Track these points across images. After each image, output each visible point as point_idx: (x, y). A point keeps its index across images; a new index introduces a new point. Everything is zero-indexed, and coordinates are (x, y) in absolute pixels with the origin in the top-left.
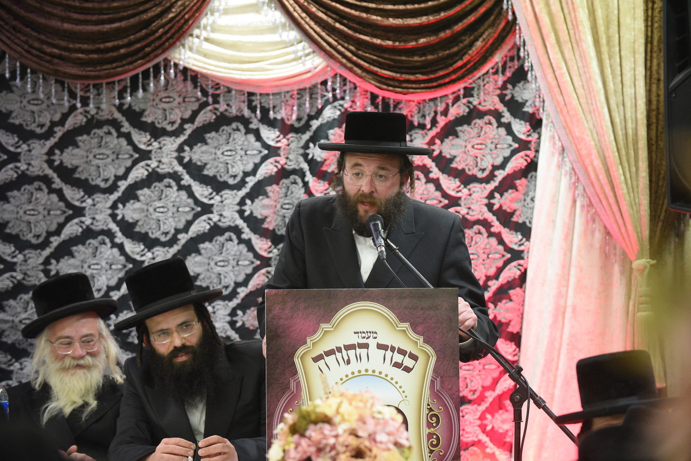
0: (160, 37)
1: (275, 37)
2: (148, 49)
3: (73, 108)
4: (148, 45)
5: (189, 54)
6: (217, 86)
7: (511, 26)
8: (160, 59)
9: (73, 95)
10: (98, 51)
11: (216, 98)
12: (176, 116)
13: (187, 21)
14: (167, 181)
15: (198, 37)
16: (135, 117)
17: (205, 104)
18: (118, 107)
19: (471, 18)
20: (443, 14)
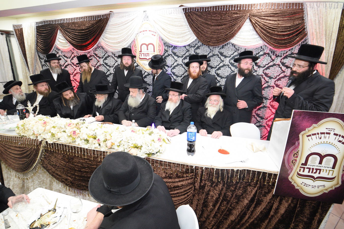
0: (229, 37)
3: (210, 52)
5: (234, 41)
6: (239, 47)
7: (306, 35)
8: (229, 42)
9: (211, 50)
10: (217, 40)
11: (238, 50)
12: (230, 53)
13: (235, 33)
14: (226, 66)
15: (236, 37)
16: (222, 54)
17: (236, 51)
18: (219, 52)
19: (297, 33)
20: (291, 32)
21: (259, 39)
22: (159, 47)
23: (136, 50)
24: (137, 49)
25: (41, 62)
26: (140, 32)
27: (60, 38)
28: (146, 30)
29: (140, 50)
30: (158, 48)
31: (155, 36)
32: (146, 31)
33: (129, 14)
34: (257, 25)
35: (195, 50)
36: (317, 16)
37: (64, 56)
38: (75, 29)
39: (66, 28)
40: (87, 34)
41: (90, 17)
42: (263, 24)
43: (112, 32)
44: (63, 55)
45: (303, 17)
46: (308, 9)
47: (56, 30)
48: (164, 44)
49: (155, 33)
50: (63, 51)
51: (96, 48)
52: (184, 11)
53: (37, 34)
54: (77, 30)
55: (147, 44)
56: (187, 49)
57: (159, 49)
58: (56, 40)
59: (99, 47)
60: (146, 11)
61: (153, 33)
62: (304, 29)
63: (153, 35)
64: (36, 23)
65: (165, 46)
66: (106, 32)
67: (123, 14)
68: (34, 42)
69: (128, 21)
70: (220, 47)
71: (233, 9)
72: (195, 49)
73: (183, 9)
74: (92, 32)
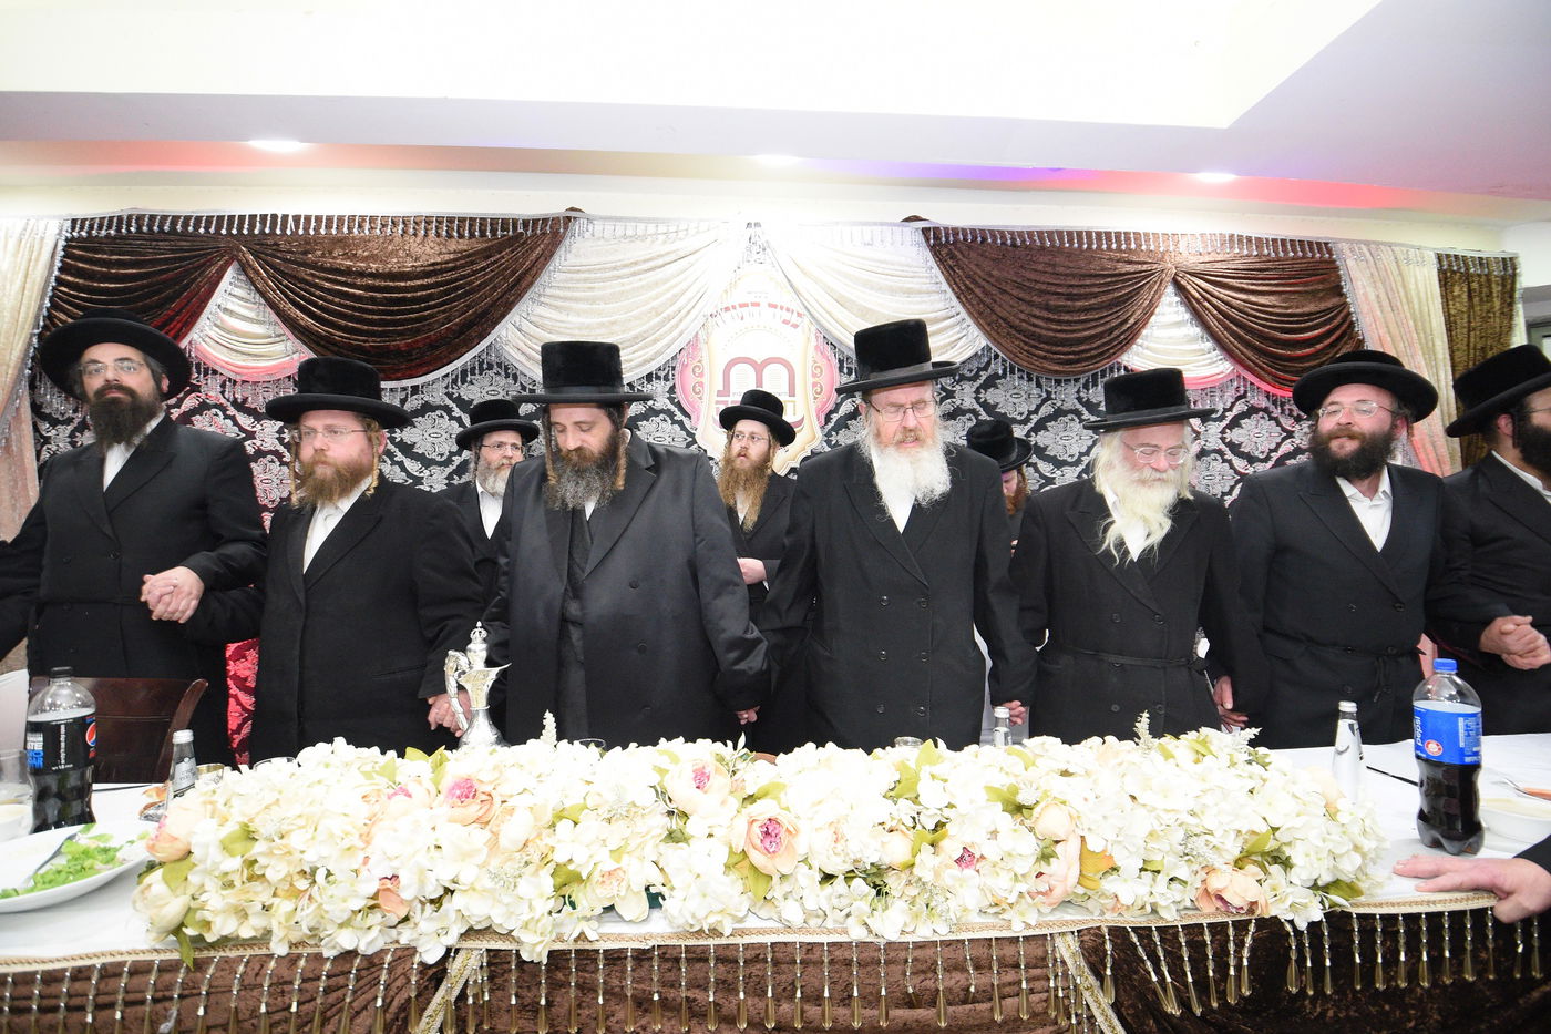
0: (1120, 343)
1: (1195, 346)
2: (1112, 351)
4: (1112, 348)
5: (1135, 358)
8: (1115, 360)
9: (1045, 390)
10: (1074, 353)
15: (1141, 346)
18: (1079, 399)
19: (1333, 337)
20: (1316, 332)
21: (1217, 354)
22: (814, 375)
23: (701, 384)
24: (705, 380)
25: (42, 441)
26: (727, 309)
27: (230, 306)
28: (756, 300)
29: (721, 388)
30: (811, 380)
31: (796, 326)
32: (757, 305)
33: (673, 229)
34: (1206, 304)
35: (977, 391)
36: (1380, 285)
37: (241, 406)
38: (349, 267)
39: (286, 260)
40: (430, 297)
41: (451, 220)
42: (1226, 303)
43: (576, 300)
44: (235, 403)
45: (1341, 288)
46: (1350, 263)
47: (214, 269)
48: (841, 362)
49: (799, 315)
50: (238, 378)
51: (473, 369)
52: (928, 240)
53: (58, 280)
54: (362, 274)
55: (759, 362)
56: (943, 389)
57: (814, 385)
58: (204, 316)
59: (490, 367)
60: (757, 225)
61: (787, 316)
62: (1352, 323)
63: (786, 322)
64: (69, 223)
65: (845, 370)
66: (542, 299)
67: (641, 227)
68: (31, 320)
69: (667, 259)
70: (1082, 381)
71: (1114, 246)
72: (978, 388)
73: (925, 231)
74: (457, 288)
